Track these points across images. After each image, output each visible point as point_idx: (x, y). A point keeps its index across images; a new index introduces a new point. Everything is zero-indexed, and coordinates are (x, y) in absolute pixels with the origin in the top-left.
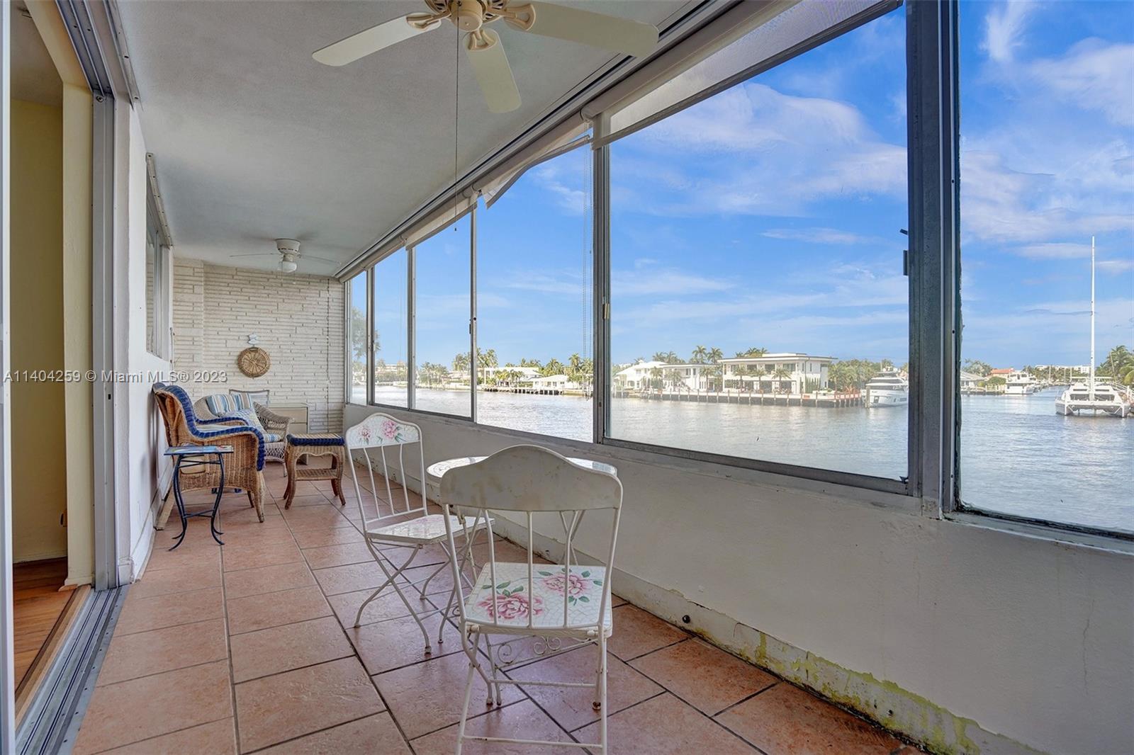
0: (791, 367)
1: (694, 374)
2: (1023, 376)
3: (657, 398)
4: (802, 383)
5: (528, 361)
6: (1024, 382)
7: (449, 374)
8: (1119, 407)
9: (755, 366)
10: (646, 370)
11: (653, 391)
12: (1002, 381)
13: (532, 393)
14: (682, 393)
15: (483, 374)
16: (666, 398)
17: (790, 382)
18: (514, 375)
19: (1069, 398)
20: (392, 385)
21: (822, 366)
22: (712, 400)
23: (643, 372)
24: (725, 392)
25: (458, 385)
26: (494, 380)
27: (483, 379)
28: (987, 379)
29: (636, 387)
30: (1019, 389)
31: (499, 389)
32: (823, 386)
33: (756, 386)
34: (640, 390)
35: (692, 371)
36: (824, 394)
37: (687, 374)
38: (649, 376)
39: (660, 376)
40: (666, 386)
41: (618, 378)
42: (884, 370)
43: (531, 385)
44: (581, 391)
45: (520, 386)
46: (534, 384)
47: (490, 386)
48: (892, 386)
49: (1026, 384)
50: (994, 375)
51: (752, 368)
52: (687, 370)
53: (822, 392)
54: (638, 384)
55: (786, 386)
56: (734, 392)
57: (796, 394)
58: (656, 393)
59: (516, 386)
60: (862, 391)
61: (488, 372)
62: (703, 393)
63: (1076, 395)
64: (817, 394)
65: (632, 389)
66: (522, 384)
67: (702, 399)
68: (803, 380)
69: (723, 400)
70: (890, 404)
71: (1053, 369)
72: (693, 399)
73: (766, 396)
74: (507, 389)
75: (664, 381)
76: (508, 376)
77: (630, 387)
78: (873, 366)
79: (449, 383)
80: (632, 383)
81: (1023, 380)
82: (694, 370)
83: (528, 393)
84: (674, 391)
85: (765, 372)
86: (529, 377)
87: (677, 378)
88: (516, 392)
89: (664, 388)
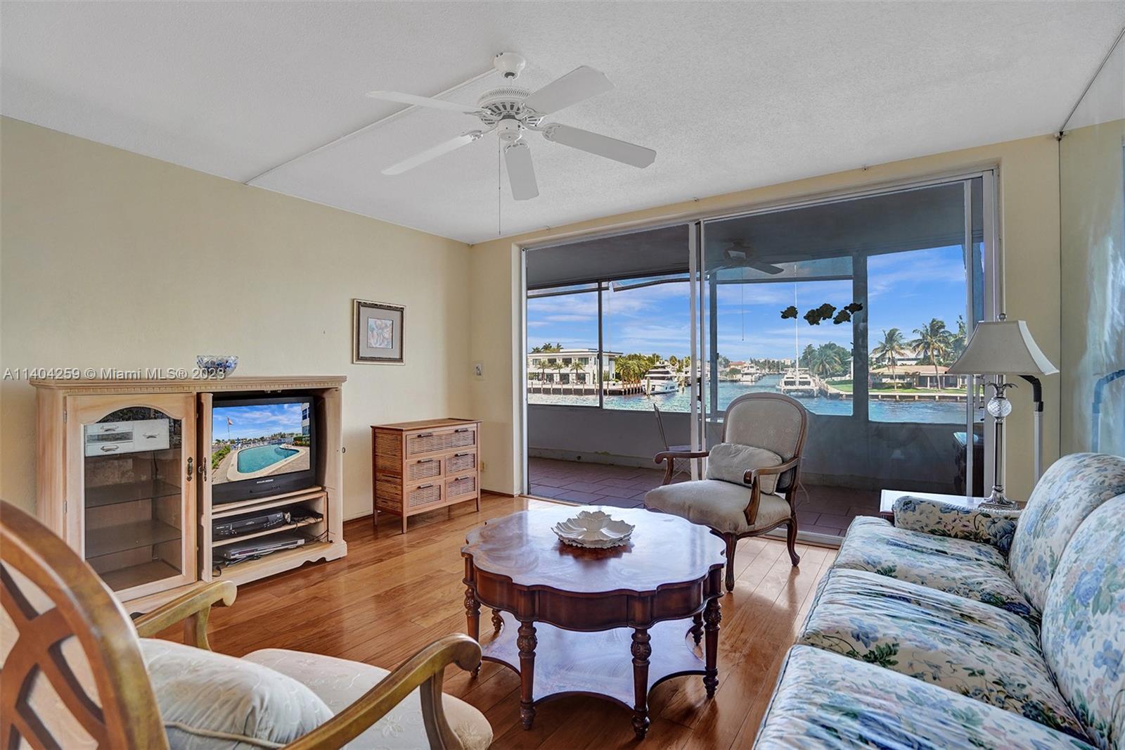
0: (585, 360)
2: (752, 367)
4: (594, 375)
6: (752, 372)
8: (812, 390)
9: (555, 360)
12: (738, 372)
17: (584, 375)
19: (783, 383)
21: (610, 360)
28: (728, 369)
30: (749, 378)
32: (611, 377)
36: (614, 385)
42: (658, 363)
49: (754, 374)
50: (732, 367)
51: (552, 362)
53: (611, 383)
55: (581, 378)
56: (538, 384)
57: (590, 385)
60: (642, 381)
63: (788, 382)
64: (608, 384)
68: (595, 373)
70: (662, 391)
71: (769, 362)
78: (649, 359)
81: (752, 370)
85: (563, 366)
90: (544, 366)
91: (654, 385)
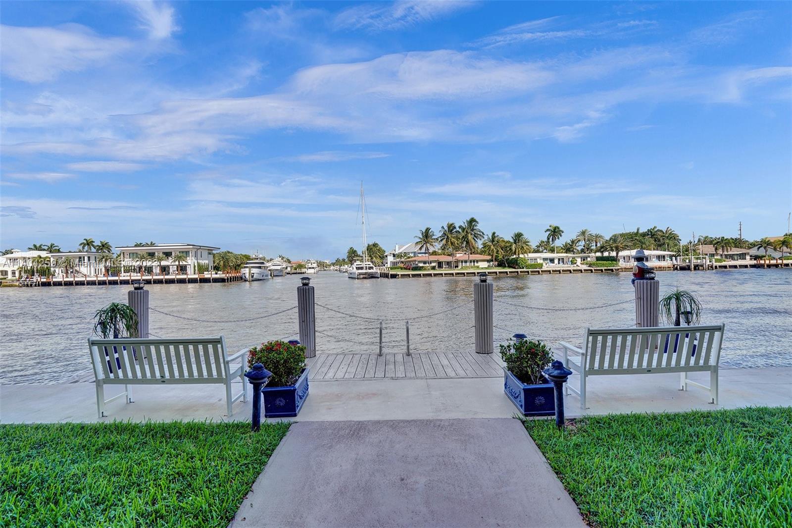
0: (185, 253)
1: (89, 261)
3: (44, 284)
4: (195, 266)
9: (155, 253)
10: (25, 259)
11: (38, 279)
14: (76, 279)
16: (59, 284)
17: (185, 266)
21: (209, 253)
22: (112, 283)
23: (20, 261)
24: (124, 276)
29: (10, 276)
32: (210, 269)
33: (157, 270)
34: (19, 278)
35: (86, 258)
36: (215, 274)
37: (80, 262)
38: (30, 264)
39: (48, 265)
40: (56, 274)
42: (254, 256)
48: (261, 266)
51: (151, 255)
52: (80, 258)
53: (212, 272)
54: (14, 273)
55: (183, 269)
57: (191, 274)
58: (45, 280)
62: (102, 278)
63: (359, 267)
64: (209, 274)
65: (5, 279)
67: (101, 283)
68: (196, 264)
72: (91, 283)
73: (167, 277)
75: (53, 269)
80: (5, 273)
82: (89, 258)
84: (67, 277)
85: (164, 258)
87: (69, 267)
89: (54, 275)
90: (142, 258)
91: (254, 273)
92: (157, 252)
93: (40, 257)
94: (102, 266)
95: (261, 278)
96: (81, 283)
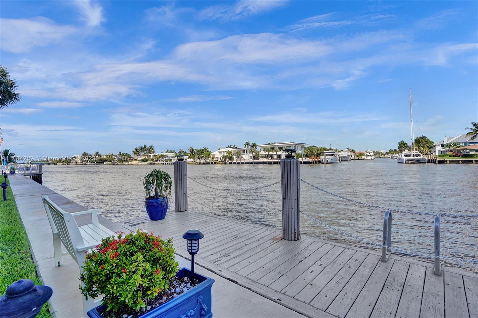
1: (246, 153)
3: (230, 163)
5: (170, 151)
7: (131, 158)
10: (224, 152)
11: (228, 161)
13: (171, 164)
14: (241, 161)
15: (148, 157)
16: (235, 163)
18: (163, 156)
20: (103, 164)
21: (302, 147)
22: (256, 163)
23: (222, 153)
24: (261, 160)
25: (136, 162)
26: (153, 159)
27: (148, 159)
29: (219, 160)
31: (155, 163)
32: (303, 156)
33: (275, 157)
34: (222, 160)
35: (245, 151)
37: (243, 153)
38: (226, 154)
39: (231, 154)
40: (234, 159)
41: (211, 156)
42: (328, 148)
43: (171, 161)
44: (194, 163)
45: (165, 161)
46: (172, 160)
47: (151, 162)
48: (332, 155)
51: (273, 149)
52: (243, 151)
54: (220, 158)
56: (265, 160)
58: (230, 161)
59: (164, 162)
60: (321, 157)
61: (150, 156)
62: (251, 161)
65: (217, 161)
66: (167, 160)
67: (251, 163)
69: (261, 163)
72: (247, 163)
73: (280, 161)
74: (159, 163)
75: (233, 156)
76: (160, 157)
77: (217, 160)
79: (131, 161)
80: (217, 158)
82: (246, 151)
83: (169, 164)
84: (238, 160)
85: (278, 151)
86: (170, 157)
87: (239, 154)
88: (164, 164)
89: (233, 159)
90: (268, 151)
91: (328, 159)
92: (276, 147)
93: (229, 151)
94: (251, 155)
95: (333, 162)
96: (243, 163)
